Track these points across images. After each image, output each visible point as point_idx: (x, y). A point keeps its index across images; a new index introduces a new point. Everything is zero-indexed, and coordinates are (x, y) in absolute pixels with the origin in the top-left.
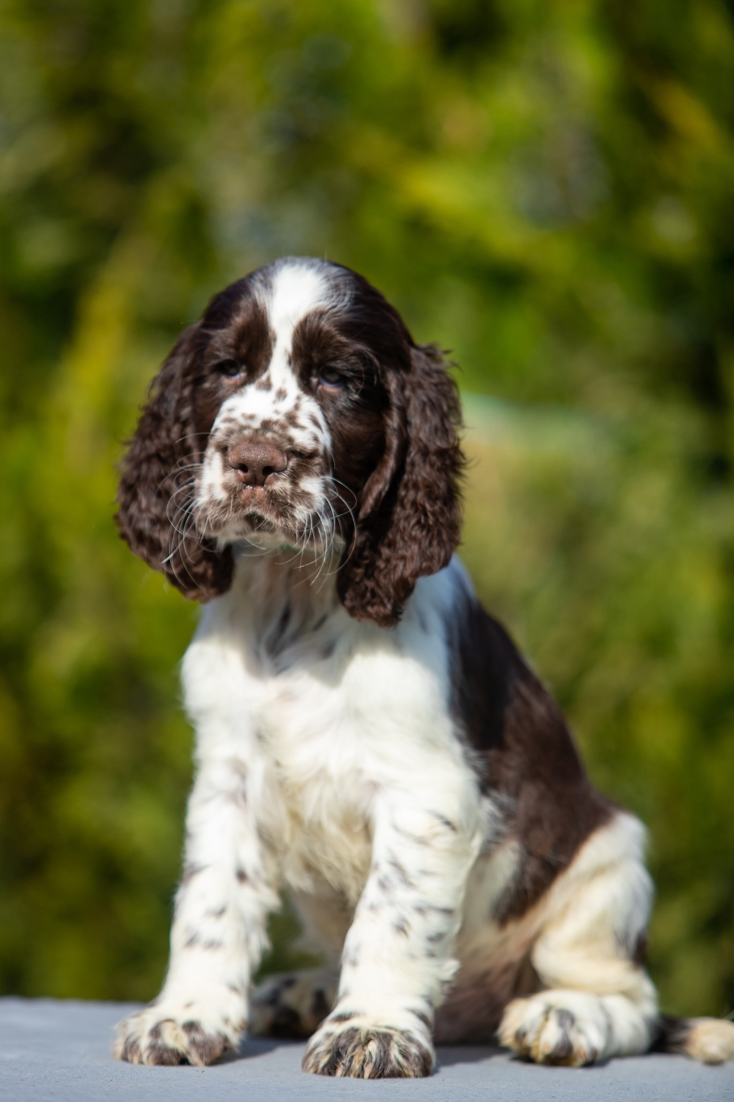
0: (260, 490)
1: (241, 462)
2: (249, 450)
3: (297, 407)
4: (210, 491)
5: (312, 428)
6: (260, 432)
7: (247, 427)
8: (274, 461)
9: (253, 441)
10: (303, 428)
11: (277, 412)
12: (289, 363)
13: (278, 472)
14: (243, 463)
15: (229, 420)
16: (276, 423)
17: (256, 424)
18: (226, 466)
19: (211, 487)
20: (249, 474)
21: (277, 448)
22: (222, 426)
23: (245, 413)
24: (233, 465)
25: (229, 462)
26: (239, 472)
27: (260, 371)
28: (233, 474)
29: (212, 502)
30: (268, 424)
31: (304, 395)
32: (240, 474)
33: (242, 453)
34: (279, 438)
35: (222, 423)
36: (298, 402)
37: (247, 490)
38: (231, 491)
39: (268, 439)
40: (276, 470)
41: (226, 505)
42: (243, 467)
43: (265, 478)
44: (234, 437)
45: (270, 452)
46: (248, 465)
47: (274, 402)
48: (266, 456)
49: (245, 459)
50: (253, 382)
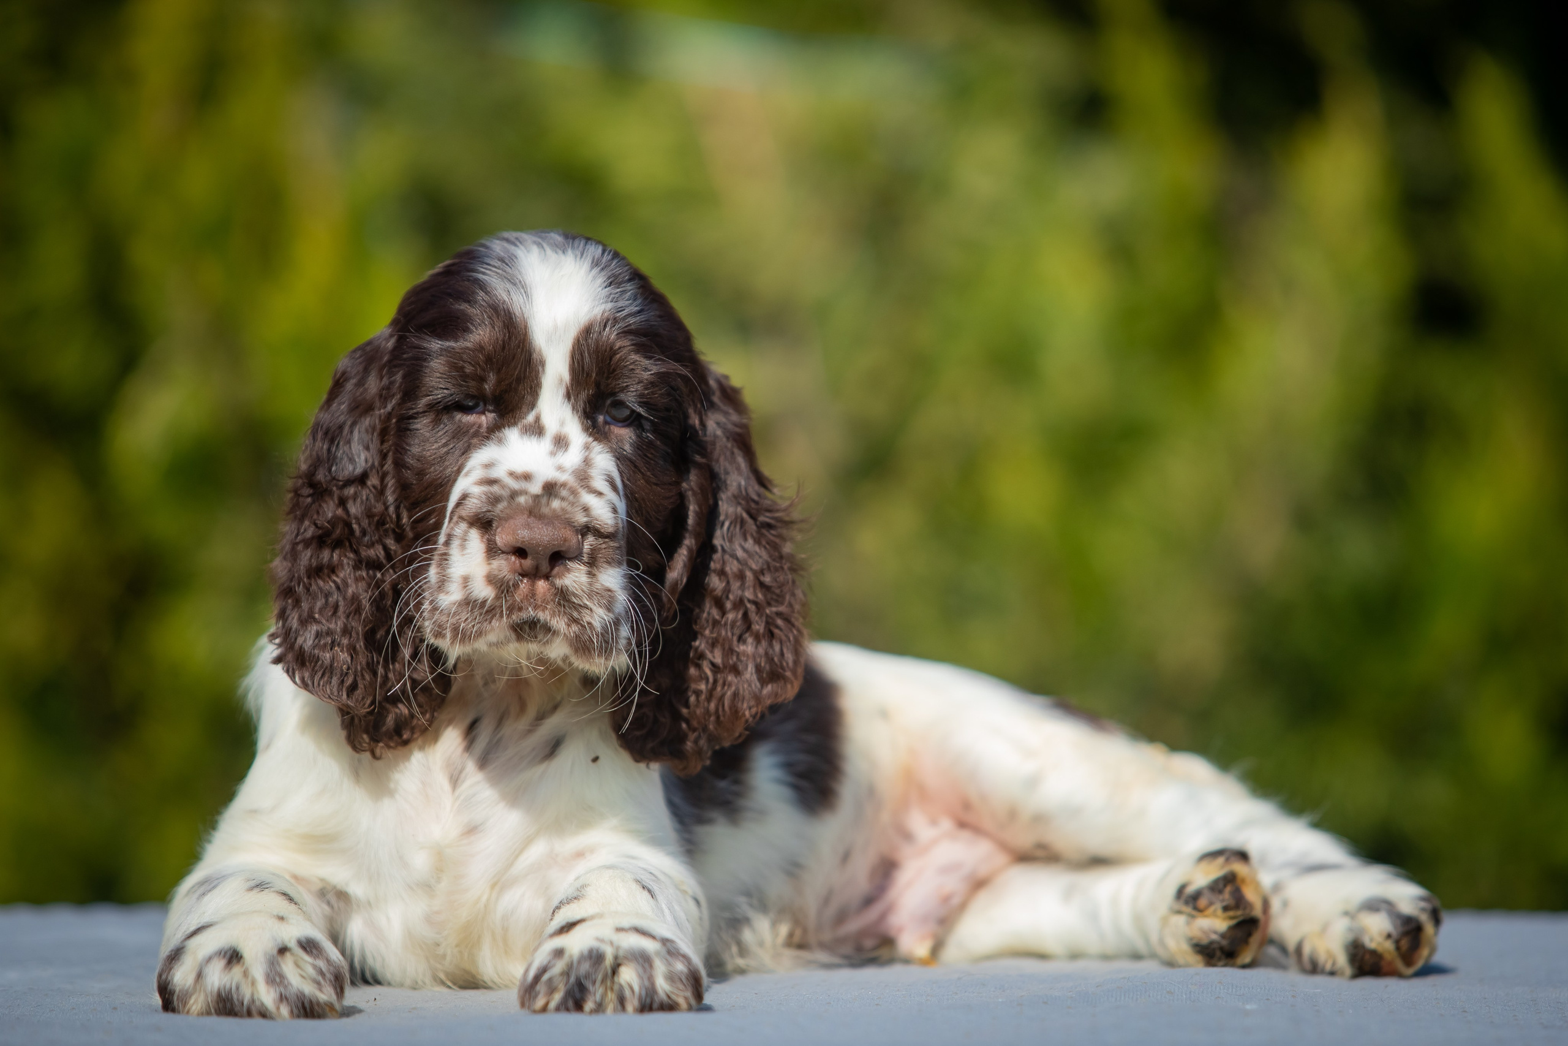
0: (541, 585)
1: (519, 545)
2: (528, 526)
3: (587, 462)
5: (611, 495)
6: (544, 500)
7: (524, 492)
8: (567, 544)
9: (534, 511)
10: (600, 494)
11: (560, 468)
12: (568, 396)
13: (570, 559)
14: (521, 546)
15: (491, 482)
16: (564, 485)
17: (536, 488)
18: (492, 551)
19: (466, 580)
20: (528, 563)
21: (569, 523)
22: (477, 490)
23: (513, 470)
24: (503, 549)
25: (496, 544)
26: (513, 558)
27: (524, 409)
28: (503, 562)
29: (469, 603)
30: (553, 487)
31: (595, 443)
32: (514, 562)
33: (519, 531)
34: (569, 508)
35: (477, 486)
36: (587, 454)
37: (524, 585)
38: (501, 586)
39: (554, 510)
40: (567, 556)
41: (492, 608)
42: (520, 552)
43: (552, 569)
44: (500, 506)
45: (560, 529)
46: (527, 550)
47: (553, 454)
48: (556, 536)
49: (524, 542)
50: (515, 424)
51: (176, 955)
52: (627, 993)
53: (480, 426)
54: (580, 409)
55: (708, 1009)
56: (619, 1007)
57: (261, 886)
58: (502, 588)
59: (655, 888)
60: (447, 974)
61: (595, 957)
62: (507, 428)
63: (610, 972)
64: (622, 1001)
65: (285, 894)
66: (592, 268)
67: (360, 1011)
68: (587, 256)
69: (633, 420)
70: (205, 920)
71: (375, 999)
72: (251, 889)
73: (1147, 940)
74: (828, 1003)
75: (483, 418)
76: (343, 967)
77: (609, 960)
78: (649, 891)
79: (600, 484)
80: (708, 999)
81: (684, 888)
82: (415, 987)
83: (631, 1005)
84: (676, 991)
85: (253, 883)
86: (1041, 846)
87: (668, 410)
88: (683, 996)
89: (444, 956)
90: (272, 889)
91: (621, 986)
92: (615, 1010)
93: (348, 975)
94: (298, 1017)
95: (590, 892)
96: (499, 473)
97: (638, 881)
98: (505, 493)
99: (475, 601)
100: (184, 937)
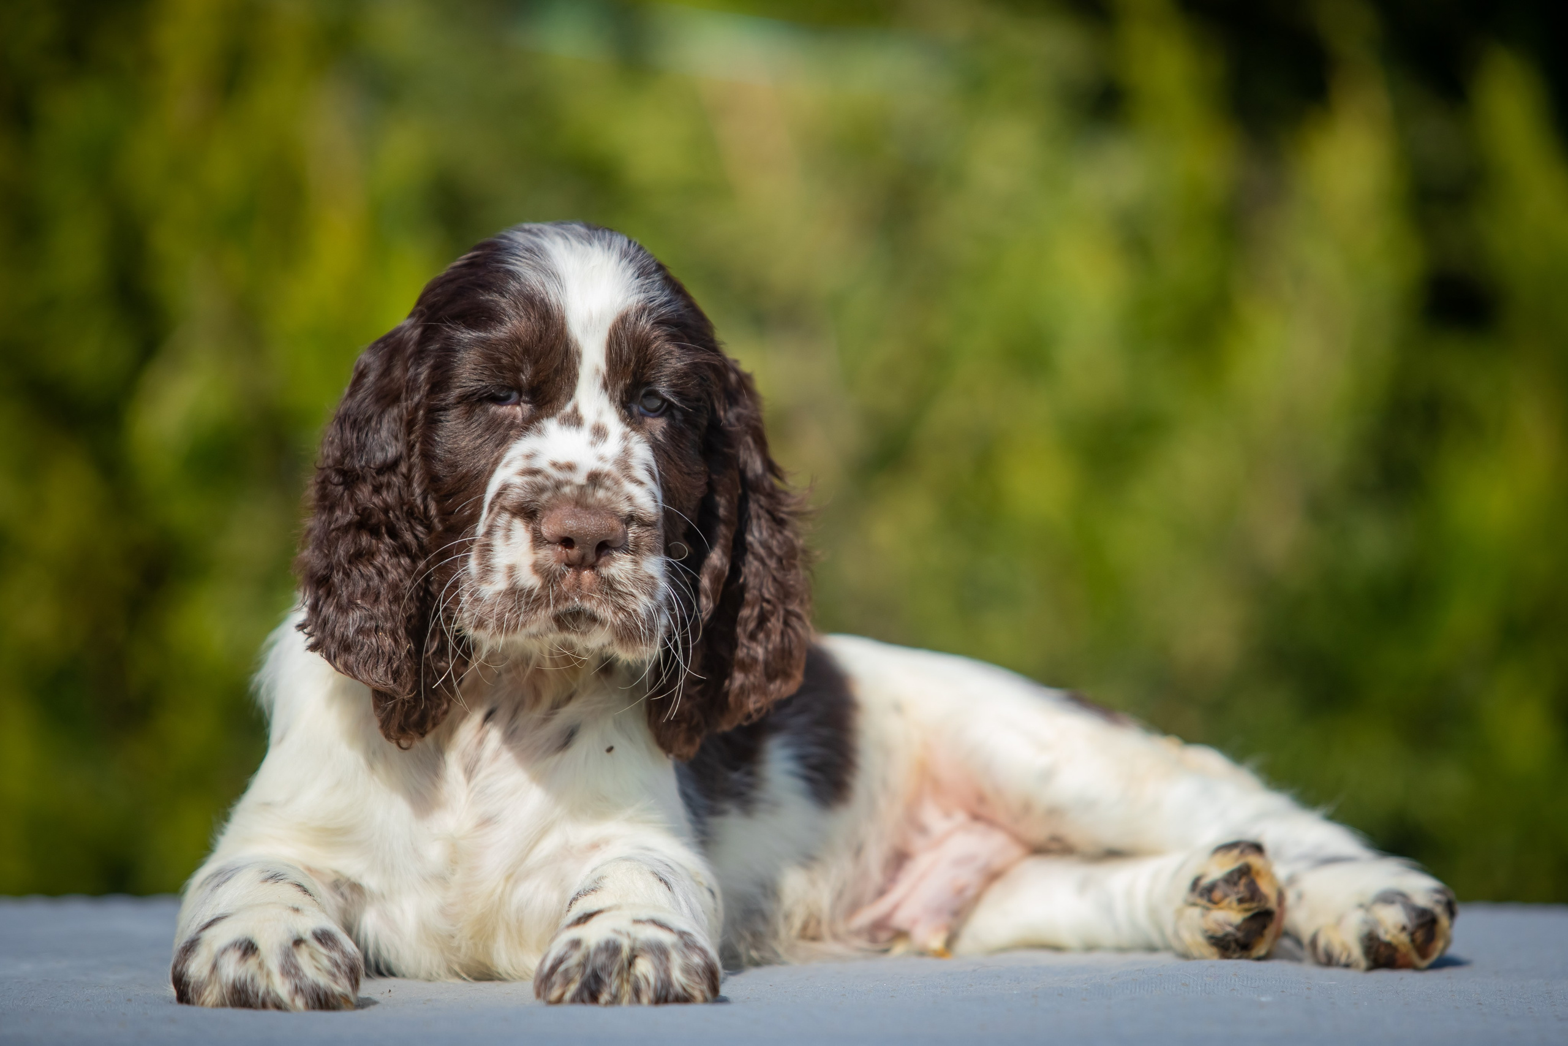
0: (587, 574)
1: (566, 535)
2: (574, 516)
3: (627, 452)
4: (511, 576)
5: (650, 484)
6: (589, 490)
7: (568, 483)
8: (613, 534)
9: (580, 502)
10: (640, 483)
11: (601, 458)
12: (605, 386)
13: (616, 549)
14: (569, 536)
15: (534, 472)
16: (607, 475)
17: (580, 478)
18: (538, 540)
19: (511, 570)
20: (574, 553)
21: (614, 513)
22: (518, 480)
23: (556, 461)
24: (549, 539)
25: (542, 535)
26: (560, 549)
27: (562, 399)
28: (550, 552)
29: (514, 592)
30: (597, 478)
31: (633, 433)
32: (561, 552)
33: (567, 521)
34: (614, 498)
35: (518, 476)
36: (626, 443)
37: (570, 574)
38: (547, 576)
39: (600, 501)
40: (613, 546)
41: (539, 597)
42: (567, 542)
43: (598, 558)
44: (545, 496)
45: (607, 519)
46: (575, 539)
47: (593, 444)
48: (603, 526)
49: (572, 531)
50: (553, 415)
51: (191, 947)
52: (643, 985)
53: (515, 417)
54: (618, 399)
55: (724, 1000)
56: (634, 999)
57: (275, 877)
58: (549, 577)
59: (671, 880)
60: (462, 966)
61: (612, 949)
62: (545, 419)
63: (626, 964)
64: (637, 992)
65: (299, 886)
66: (621, 260)
67: (375, 1003)
68: (614, 247)
69: (666, 409)
70: (218, 912)
71: (390, 991)
72: (266, 880)
73: (1161, 932)
74: (843, 995)
75: (518, 409)
76: (358, 959)
77: (625, 952)
78: (666, 883)
79: (641, 474)
80: (724, 991)
81: (700, 879)
82: (429, 980)
83: (647, 996)
84: (692, 984)
85: (267, 875)
86: (1055, 839)
87: (698, 400)
88: (698, 989)
89: (459, 949)
90: (287, 881)
91: (637, 977)
92: (630, 1002)
93: (363, 967)
94: (314, 1008)
95: (608, 883)
96: (541, 463)
97: (655, 874)
98: (548, 483)
99: (521, 590)
100: (199, 929)
